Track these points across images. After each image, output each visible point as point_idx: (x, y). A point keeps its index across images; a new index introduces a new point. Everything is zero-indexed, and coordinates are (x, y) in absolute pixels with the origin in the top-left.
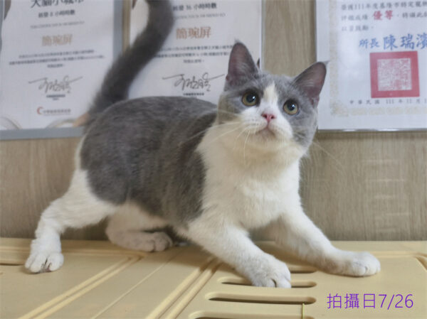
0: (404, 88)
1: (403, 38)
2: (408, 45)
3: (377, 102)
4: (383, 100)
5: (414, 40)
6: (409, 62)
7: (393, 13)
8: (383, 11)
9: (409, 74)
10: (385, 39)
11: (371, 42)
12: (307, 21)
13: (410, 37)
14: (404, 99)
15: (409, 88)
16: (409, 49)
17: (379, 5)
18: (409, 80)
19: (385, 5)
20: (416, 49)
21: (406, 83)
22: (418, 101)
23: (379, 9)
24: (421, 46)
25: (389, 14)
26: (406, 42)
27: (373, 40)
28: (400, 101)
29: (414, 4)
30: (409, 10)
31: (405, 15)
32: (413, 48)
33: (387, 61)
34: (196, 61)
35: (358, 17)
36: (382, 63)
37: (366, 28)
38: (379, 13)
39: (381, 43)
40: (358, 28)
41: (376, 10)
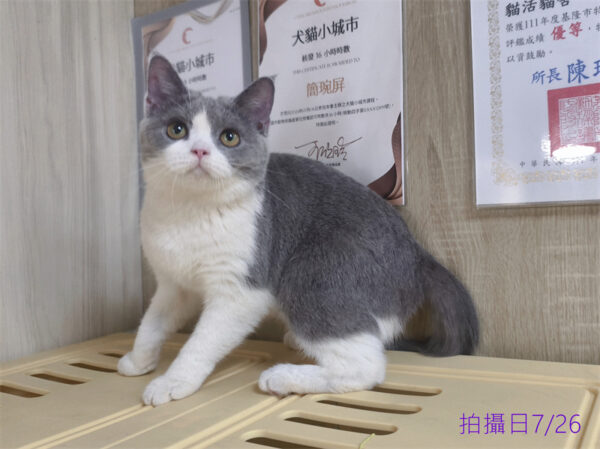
1: (597, 62)
8: (567, 26)
10: (570, 67)
11: (549, 74)
27: (553, 71)
33: (574, 100)
34: (330, 123)
35: (530, 41)
36: (565, 104)
37: (540, 54)
38: (560, 28)
39: (564, 74)
40: (530, 56)
41: (558, 25)
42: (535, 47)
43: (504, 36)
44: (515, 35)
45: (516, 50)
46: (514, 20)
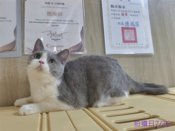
0: (132, 40)
1: (131, 23)
2: (133, 25)
3: (125, 44)
4: (126, 44)
5: (134, 24)
6: (133, 31)
7: (127, 14)
8: (124, 13)
9: (134, 35)
10: (126, 22)
11: (121, 23)
12: (99, 13)
13: (133, 23)
14: (133, 43)
15: (134, 40)
16: (133, 27)
17: (123, 11)
18: (134, 37)
19: (125, 11)
20: (135, 27)
21: (133, 38)
22: (137, 44)
23: (123, 12)
24: (137, 26)
25: (126, 14)
26: (132, 24)
27: (122, 23)
28: (132, 44)
29: (133, 12)
30: (132, 14)
31: (131, 15)
32: (134, 26)
33: (127, 30)
34: (57, 26)
35: (117, 14)
36: (125, 31)
37: (119, 18)
38: (123, 13)
39: (125, 24)
40: (117, 18)
41: (122, 12)
42: (118, 16)
43: (111, 12)
44: (113, 12)
45: (114, 16)
46: (113, 9)
